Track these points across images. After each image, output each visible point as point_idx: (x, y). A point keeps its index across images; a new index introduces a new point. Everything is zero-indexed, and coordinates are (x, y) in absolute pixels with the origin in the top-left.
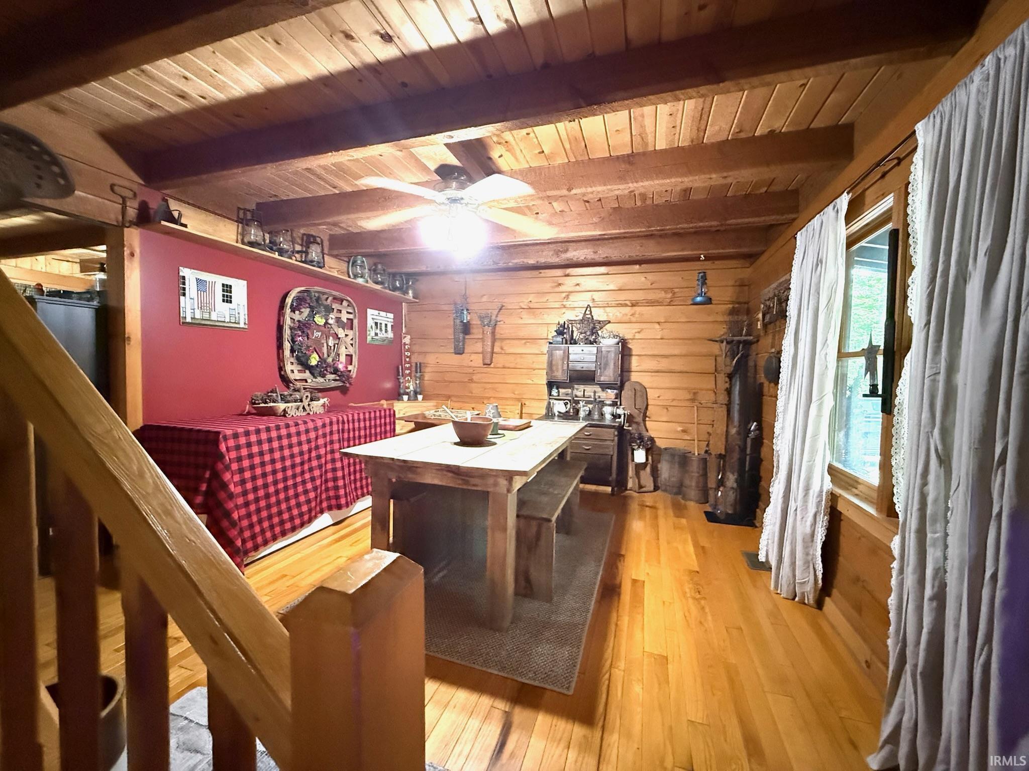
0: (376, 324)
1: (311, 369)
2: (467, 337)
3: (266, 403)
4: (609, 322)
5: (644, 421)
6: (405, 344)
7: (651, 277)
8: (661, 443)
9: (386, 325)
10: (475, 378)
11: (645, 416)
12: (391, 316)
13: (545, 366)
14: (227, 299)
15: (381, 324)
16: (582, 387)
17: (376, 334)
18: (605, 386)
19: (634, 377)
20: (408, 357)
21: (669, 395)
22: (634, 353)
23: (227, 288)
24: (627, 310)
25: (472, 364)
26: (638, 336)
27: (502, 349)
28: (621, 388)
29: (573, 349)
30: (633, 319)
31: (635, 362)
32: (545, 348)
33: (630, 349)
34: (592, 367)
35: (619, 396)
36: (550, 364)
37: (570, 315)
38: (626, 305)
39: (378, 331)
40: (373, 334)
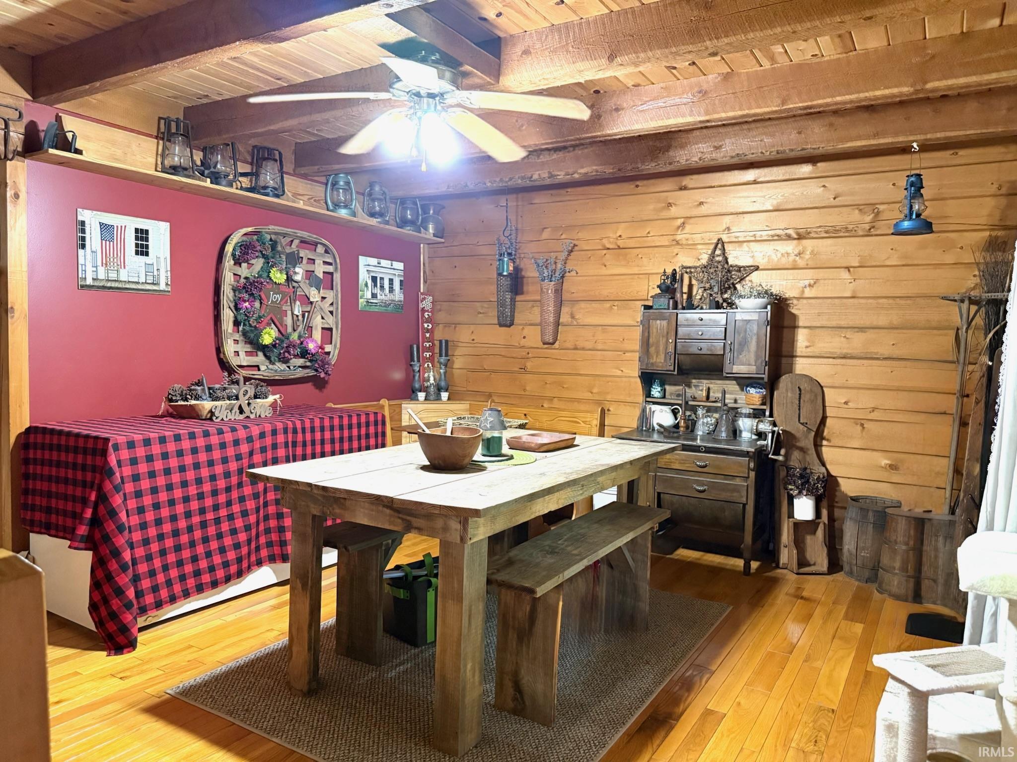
0: (374, 279)
1: (265, 349)
2: (518, 298)
3: (186, 400)
4: (757, 268)
5: (817, 446)
6: (423, 310)
7: (834, 185)
8: (848, 487)
9: (391, 281)
10: (529, 365)
11: (819, 436)
12: (400, 266)
13: (637, 346)
14: (142, 250)
15: (382, 279)
16: (705, 384)
17: (374, 296)
18: (745, 382)
19: (801, 366)
20: (428, 331)
21: (866, 400)
22: (801, 324)
23: (142, 235)
24: (790, 247)
25: (523, 342)
26: (808, 293)
27: (573, 317)
28: (771, 385)
29: (686, 316)
30: (801, 263)
31: (802, 339)
32: (639, 315)
33: (794, 317)
34: (718, 347)
35: (768, 400)
36: (646, 343)
37: (685, 259)
38: (789, 237)
39: (377, 291)
40: (368, 295)
